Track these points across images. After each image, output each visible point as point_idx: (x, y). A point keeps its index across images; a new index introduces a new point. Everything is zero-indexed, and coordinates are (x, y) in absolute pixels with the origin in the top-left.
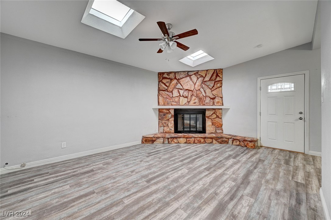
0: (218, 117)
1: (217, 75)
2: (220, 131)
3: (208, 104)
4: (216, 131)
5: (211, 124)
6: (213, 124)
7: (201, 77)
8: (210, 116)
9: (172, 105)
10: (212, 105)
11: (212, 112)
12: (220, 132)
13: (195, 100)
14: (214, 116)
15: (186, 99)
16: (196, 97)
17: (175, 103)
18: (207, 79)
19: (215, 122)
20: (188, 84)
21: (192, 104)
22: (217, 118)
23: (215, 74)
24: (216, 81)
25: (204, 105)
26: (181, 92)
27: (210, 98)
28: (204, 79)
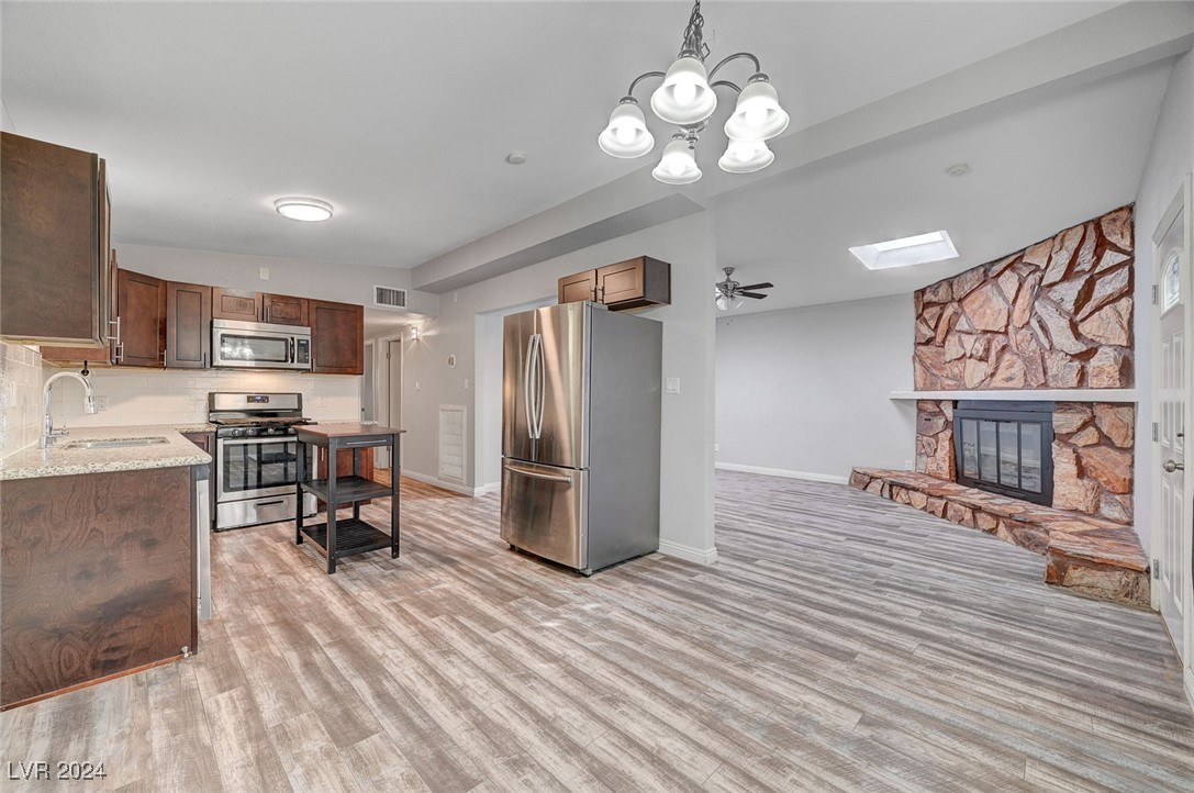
0: (1104, 440)
1: (1102, 245)
2: (1115, 513)
3: (1060, 385)
4: (1097, 508)
5: (1073, 469)
6: (1082, 473)
7: (1034, 272)
8: (1070, 435)
9: (943, 389)
10: (1075, 383)
11: (1078, 416)
12: (1117, 515)
13: (1011, 366)
14: (1090, 436)
15: (983, 365)
16: (1015, 357)
17: (950, 382)
18: (1054, 275)
19: (1092, 462)
20: (985, 313)
21: (1000, 385)
22: (1103, 448)
23: (1091, 243)
24: (1097, 271)
25: (1045, 385)
26: (969, 341)
27: (1067, 354)
28: (1041, 279)
